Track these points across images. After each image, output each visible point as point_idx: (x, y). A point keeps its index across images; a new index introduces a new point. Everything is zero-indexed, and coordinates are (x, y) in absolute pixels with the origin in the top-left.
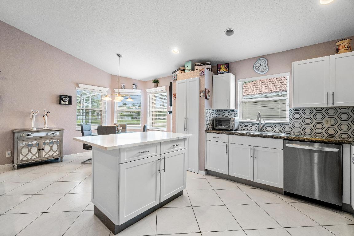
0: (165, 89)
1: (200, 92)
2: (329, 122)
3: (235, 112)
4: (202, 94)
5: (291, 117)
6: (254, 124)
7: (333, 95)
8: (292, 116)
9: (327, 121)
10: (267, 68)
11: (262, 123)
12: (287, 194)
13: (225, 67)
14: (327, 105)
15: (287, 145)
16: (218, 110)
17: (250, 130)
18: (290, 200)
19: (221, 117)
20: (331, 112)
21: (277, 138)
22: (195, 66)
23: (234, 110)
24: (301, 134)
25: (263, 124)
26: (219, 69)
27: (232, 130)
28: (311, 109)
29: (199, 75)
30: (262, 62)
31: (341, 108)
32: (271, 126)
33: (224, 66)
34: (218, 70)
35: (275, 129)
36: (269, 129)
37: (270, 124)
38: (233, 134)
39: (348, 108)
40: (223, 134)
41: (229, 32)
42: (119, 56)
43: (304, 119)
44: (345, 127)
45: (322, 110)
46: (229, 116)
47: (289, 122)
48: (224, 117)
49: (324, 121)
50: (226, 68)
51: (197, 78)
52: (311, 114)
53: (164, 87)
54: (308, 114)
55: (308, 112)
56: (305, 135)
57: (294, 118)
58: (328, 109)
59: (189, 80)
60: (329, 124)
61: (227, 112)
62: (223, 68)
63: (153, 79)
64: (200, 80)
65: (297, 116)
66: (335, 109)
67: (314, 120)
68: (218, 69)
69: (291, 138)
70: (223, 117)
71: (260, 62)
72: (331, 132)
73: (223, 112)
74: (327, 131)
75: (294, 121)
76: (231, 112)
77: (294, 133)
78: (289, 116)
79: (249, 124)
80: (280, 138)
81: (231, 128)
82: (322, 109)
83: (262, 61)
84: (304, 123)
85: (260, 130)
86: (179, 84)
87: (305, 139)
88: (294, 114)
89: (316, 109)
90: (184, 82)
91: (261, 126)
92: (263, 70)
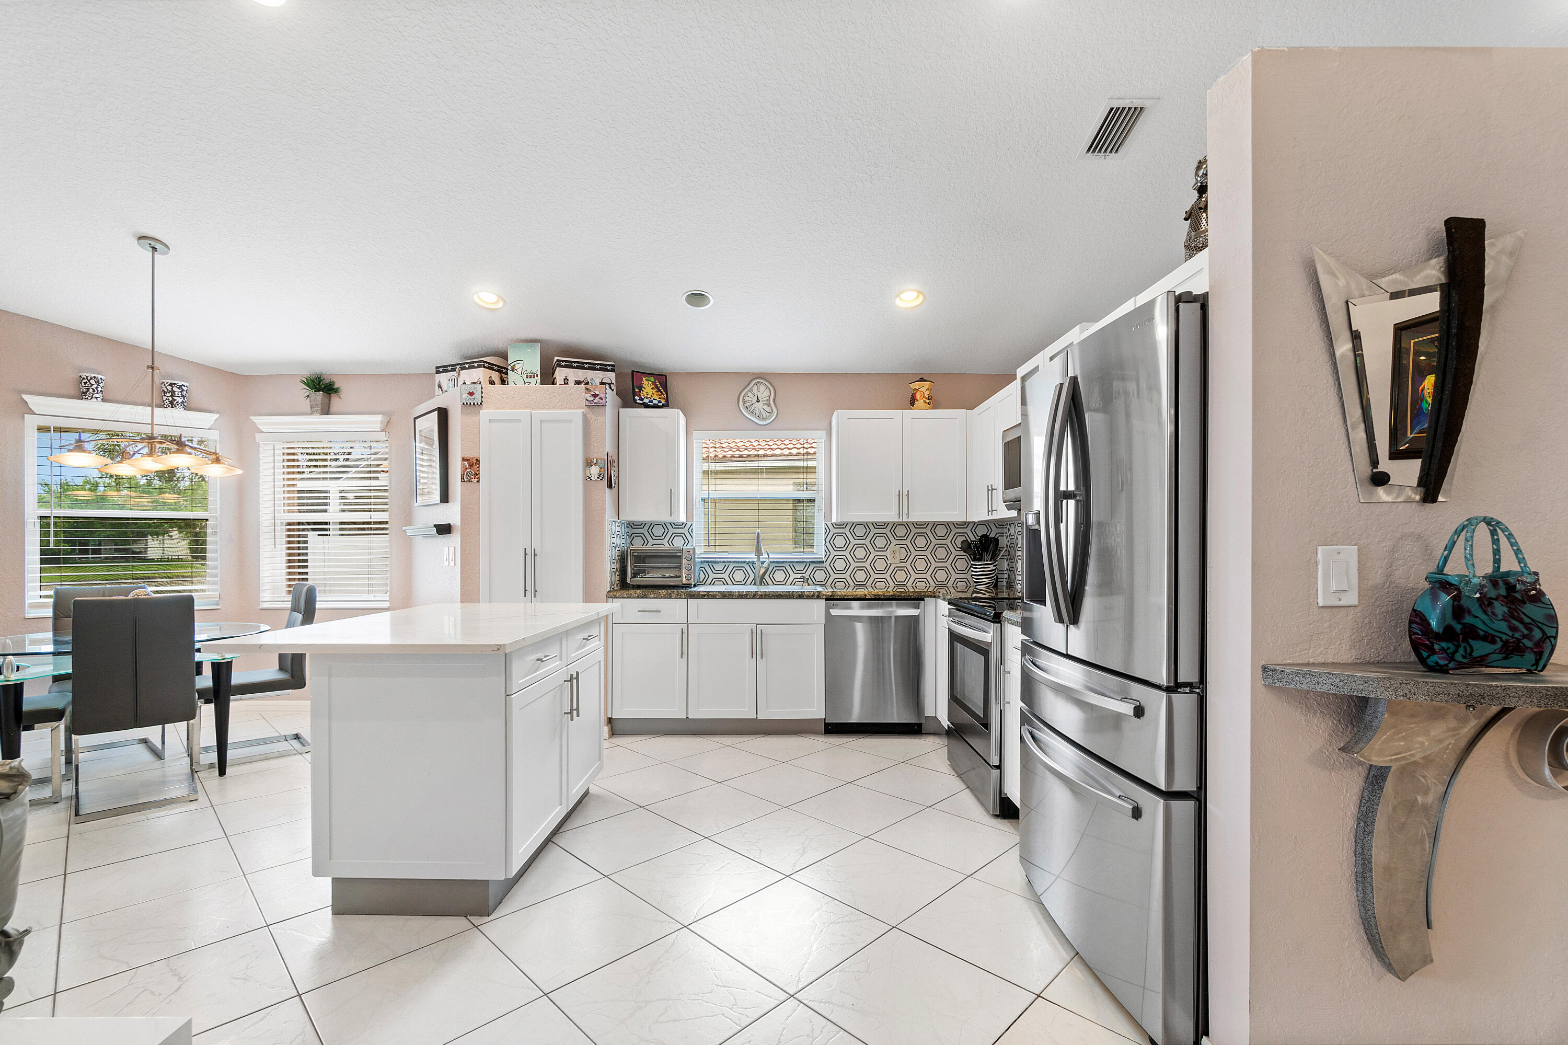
0: (378, 427)
1: (589, 463)
2: (897, 555)
3: (685, 531)
4: (595, 470)
5: (828, 544)
6: (739, 565)
7: (908, 495)
8: (830, 541)
9: (894, 552)
10: (775, 410)
11: (763, 563)
12: (834, 729)
13: (656, 386)
14: (897, 516)
15: (834, 612)
16: (631, 525)
17: (729, 582)
18: (839, 739)
19: (638, 544)
20: (901, 531)
21: (812, 596)
22: (560, 366)
23: (683, 525)
24: (847, 586)
25: (765, 565)
26: (637, 390)
27: (689, 586)
28: (865, 525)
29: (583, 403)
30: (763, 392)
31: (918, 525)
32: (784, 568)
33: (654, 383)
34: (634, 394)
35: (793, 576)
36: (780, 576)
37: (783, 562)
38: (703, 597)
39: (926, 525)
40: (671, 598)
41: (697, 298)
42: (152, 244)
43: (853, 550)
44: (921, 565)
45: (885, 527)
46: (665, 542)
47: (824, 557)
48: (649, 547)
49: (888, 553)
50: (659, 390)
51: (577, 414)
52: (866, 534)
53: (379, 418)
54: (860, 538)
55: (860, 531)
56: (856, 588)
57: (834, 546)
58: (895, 525)
59: (539, 413)
60: (898, 560)
61: (658, 531)
62: (648, 390)
63: (307, 372)
64: (586, 422)
65: (840, 542)
66: (906, 525)
67: (872, 550)
68: (633, 389)
69: (840, 594)
70: (644, 547)
71: (755, 390)
72: (901, 576)
73: (644, 531)
74: (892, 576)
75: (834, 553)
76: (672, 530)
77: (833, 585)
78: (824, 542)
79: (727, 564)
80: (818, 596)
81: (684, 581)
82: (886, 524)
83: (762, 388)
84: (854, 557)
85: (758, 580)
86: (492, 424)
87: (866, 595)
88: (833, 538)
89: (876, 525)
90: (519, 421)
91: (763, 571)
92: (763, 412)
